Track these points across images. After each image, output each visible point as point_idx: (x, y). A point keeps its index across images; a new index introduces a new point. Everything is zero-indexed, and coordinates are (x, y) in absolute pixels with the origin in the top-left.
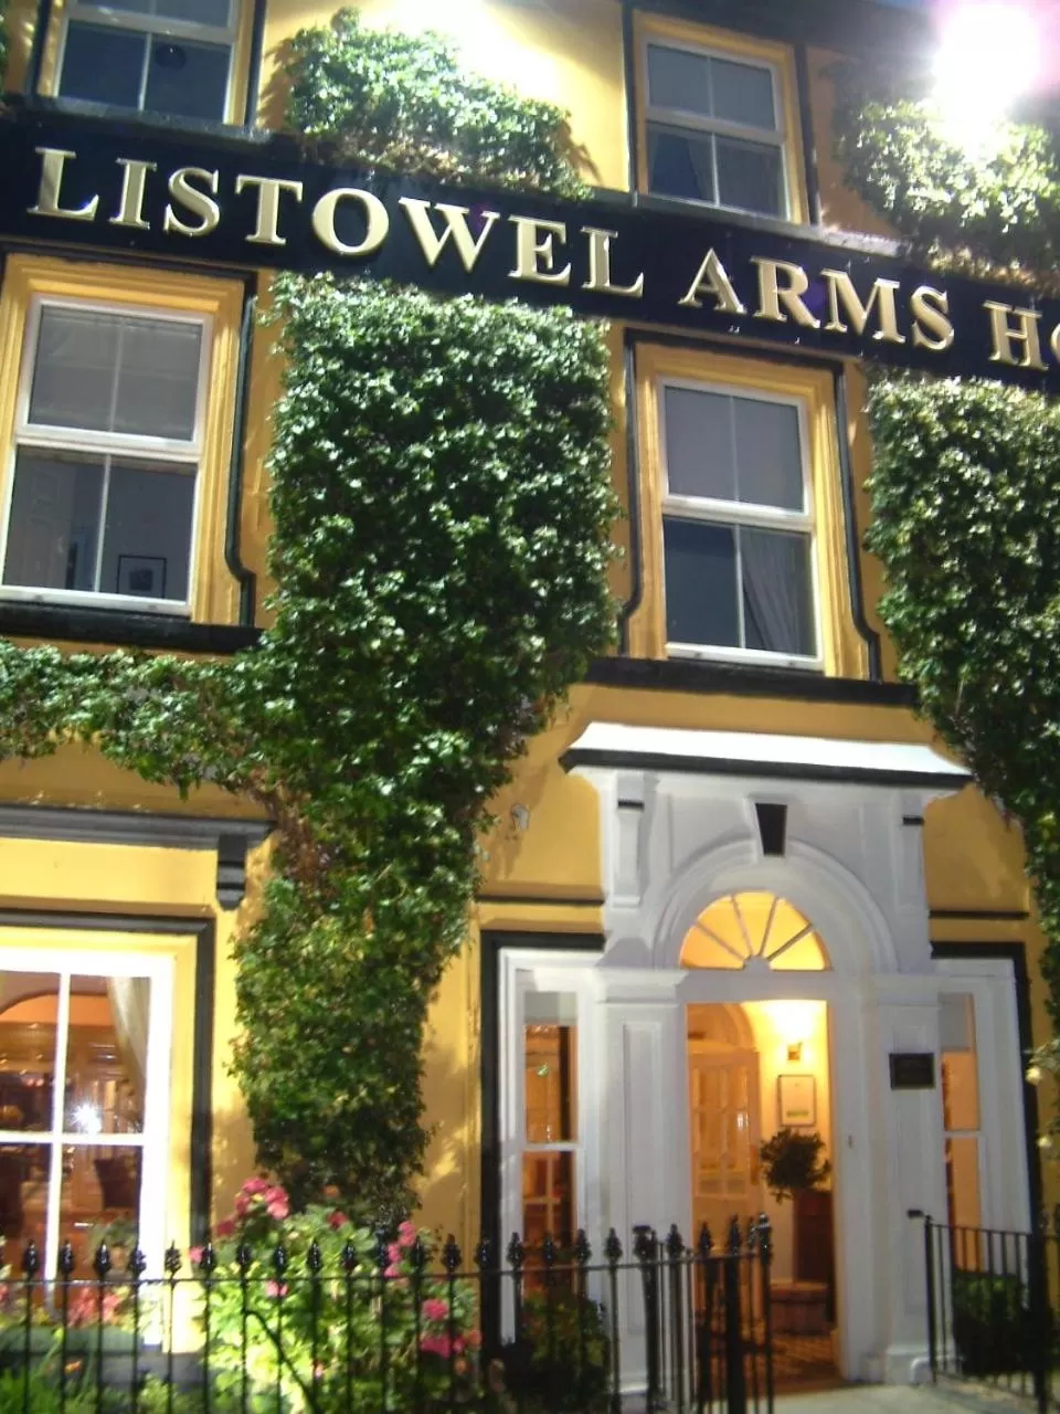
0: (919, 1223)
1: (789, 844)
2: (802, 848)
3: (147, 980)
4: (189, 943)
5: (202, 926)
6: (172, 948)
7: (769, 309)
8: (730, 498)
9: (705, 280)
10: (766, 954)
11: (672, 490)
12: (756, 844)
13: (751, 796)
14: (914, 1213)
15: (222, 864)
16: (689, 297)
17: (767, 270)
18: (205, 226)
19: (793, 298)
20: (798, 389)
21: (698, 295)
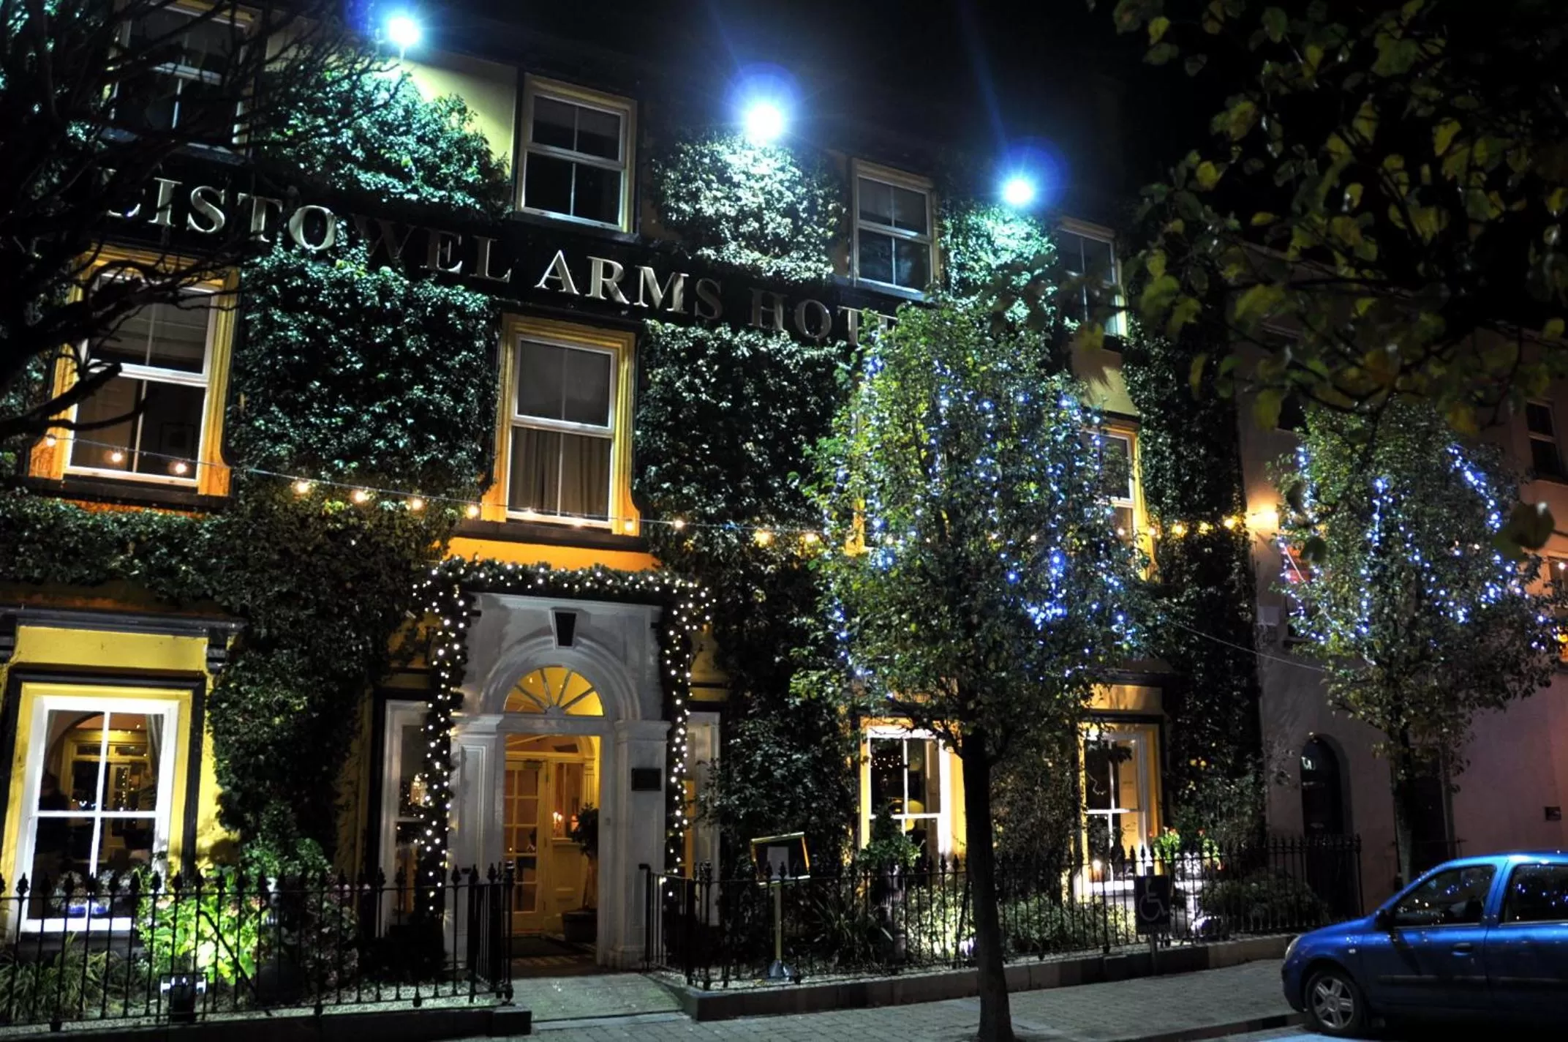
0: (645, 872)
1: (576, 638)
2: (584, 641)
3: (162, 716)
4: (187, 694)
5: (196, 684)
6: (177, 697)
7: (596, 291)
8: (560, 418)
9: (554, 272)
10: (562, 704)
11: (520, 412)
12: (554, 638)
13: (553, 608)
14: (642, 866)
15: (211, 646)
16: (542, 284)
17: (598, 264)
18: (214, 229)
19: (612, 283)
20: (612, 346)
21: (548, 282)
